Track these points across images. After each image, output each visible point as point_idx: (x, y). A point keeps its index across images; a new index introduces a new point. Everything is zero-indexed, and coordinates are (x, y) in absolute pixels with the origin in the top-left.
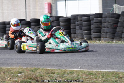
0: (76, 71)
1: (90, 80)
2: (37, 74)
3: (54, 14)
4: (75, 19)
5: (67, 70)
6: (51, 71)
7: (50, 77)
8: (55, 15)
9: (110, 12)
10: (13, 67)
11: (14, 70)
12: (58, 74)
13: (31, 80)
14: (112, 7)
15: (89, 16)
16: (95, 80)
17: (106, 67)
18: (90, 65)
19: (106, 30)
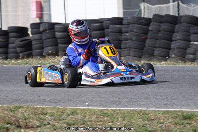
0: (82, 110)
1: (103, 124)
2: (19, 116)
3: (46, 19)
5: (66, 109)
6: (40, 110)
7: (39, 121)
8: (48, 20)
9: (136, 15)
12: (52, 116)
13: (9, 125)
15: (102, 22)
16: (111, 124)
17: (129, 104)
18: (103, 100)
19: (129, 43)
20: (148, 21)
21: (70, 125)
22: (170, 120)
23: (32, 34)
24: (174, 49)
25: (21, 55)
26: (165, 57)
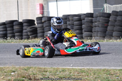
0: (68, 69)
1: (82, 77)
2: (30, 73)
3: (45, 15)
4: (66, 19)
5: (59, 68)
6: (43, 69)
7: (42, 76)
8: (47, 15)
9: (101, 12)
10: (6, 66)
11: (8, 69)
12: (50, 72)
13: (24, 78)
14: (103, 6)
15: (80, 16)
16: (86, 77)
17: (98, 65)
18: (81, 63)
19: (97, 29)
20: (109, 15)
23: (37, 24)
25: (30, 36)
26: (120, 37)
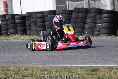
0: (31, 67)
3: (9, 12)
4: (29, 16)
5: (22, 67)
6: (6, 68)
7: (5, 75)
8: (11, 13)
9: (63, 9)
12: (13, 71)
14: (65, 3)
15: (43, 13)
16: (48, 75)
17: (60, 63)
18: (44, 61)
20: (71, 12)
21: (24, 77)
22: (84, 72)
23: (1, 21)
24: (87, 28)
26: (82, 33)
